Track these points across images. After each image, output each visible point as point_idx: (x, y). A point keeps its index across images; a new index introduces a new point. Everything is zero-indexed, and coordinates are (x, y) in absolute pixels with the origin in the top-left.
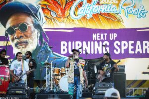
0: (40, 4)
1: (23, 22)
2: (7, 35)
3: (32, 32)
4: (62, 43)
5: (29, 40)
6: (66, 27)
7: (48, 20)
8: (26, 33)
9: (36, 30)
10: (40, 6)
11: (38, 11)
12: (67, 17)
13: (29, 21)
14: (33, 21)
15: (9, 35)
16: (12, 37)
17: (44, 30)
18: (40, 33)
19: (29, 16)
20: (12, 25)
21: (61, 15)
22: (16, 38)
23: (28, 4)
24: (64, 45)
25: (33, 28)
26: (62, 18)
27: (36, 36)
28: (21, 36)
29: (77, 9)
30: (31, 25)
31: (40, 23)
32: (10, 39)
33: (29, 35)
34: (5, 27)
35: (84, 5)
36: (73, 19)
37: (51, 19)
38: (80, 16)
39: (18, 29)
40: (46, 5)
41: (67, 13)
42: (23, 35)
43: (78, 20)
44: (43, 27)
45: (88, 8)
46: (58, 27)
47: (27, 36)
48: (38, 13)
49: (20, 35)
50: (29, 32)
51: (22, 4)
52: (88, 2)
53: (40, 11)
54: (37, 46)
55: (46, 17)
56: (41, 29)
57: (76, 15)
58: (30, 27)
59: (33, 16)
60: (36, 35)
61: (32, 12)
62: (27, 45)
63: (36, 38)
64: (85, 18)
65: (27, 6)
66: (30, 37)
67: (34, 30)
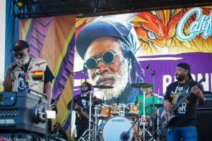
0: (132, 22)
1: (107, 50)
2: (85, 70)
3: (120, 64)
4: (165, 77)
6: (170, 54)
7: (144, 44)
8: (111, 66)
9: (126, 61)
10: (132, 25)
11: (129, 32)
12: (172, 38)
13: (116, 48)
14: (123, 46)
17: (138, 60)
18: (133, 64)
19: (116, 41)
20: (92, 55)
21: (163, 35)
22: (97, 74)
23: (115, 23)
24: (167, 80)
25: (122, 57)
26: (164, 40)
27: (126, 69)
29: (187, 25)
30: (119, 53)
31: (132, 50)
32: (90, 76)
33: (116, 68)
34: (83, 59)
35: (197, 18)
36: (182, 40)
37: (148, 43)
38: (192, 35)
39: (101, 60)
40: (140, 23)
41: (171, 32)
42: (107, 69)
43: (189, 41)
45: (205, 22)
46: (158, 54)
47: (113, 71)
48: (130, 35)
49: (103, 69)
50: (117, 64)
52: (204, 13)
53: (133, 31)
54: (128, 84)
55: (141, 40)
56: (134, 59)
57: (186, 35)
58: (117, 56)
59: (123, 40)
60: (126, 67)
61: (121, 34)
62: (113, 83)
63: (127, 72)
64: (199, 37)
65: (114, 25)
66: (117, 71)
67: (123, 61)
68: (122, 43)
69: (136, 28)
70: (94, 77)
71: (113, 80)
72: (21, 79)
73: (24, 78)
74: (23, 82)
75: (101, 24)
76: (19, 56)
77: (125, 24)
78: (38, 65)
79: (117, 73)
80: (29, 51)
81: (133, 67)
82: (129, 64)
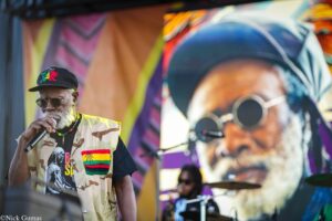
3: (281, 129)
5: (272, 159)
8: (258, 134)
10: (311, 27)
11: (303, 45)
15: (201, 147)
16: (211, 151)
18: (314, 128)
19: (270, 69)
20: (210, 106)
22: (223, 155)
27: (296, 142)
28: (243, 148)
31: (311, 93)
32: (203, 160)
33: (269, 140)
34: (186, 115)
39: (232, 122)
42: (247, 141)
44: (322, 106)
48: (304, 56)
49: (237, 143)
50: (272, 128)
51: (244, 26)
53: (312, 44)
56: (315, 114)
59: (286, 68)
60: (296, 137)
61: (282, 51)
63: (298, 151)
65: (264, 31)
66: (274, 146)
67: (289, 120)
68: (284, 76)
69: (321, 36)
70: (214, 162)
71: (262, 170)
72: (55, 167)
73: (62, 165)
74: (59, 176)
75: (230, 28)
76: (49, 106)
77: (293, 27)
78: (99, 135)
79: (273, 153)
80: (76, 96)
81: (315, 137)
82: (303, 129)
